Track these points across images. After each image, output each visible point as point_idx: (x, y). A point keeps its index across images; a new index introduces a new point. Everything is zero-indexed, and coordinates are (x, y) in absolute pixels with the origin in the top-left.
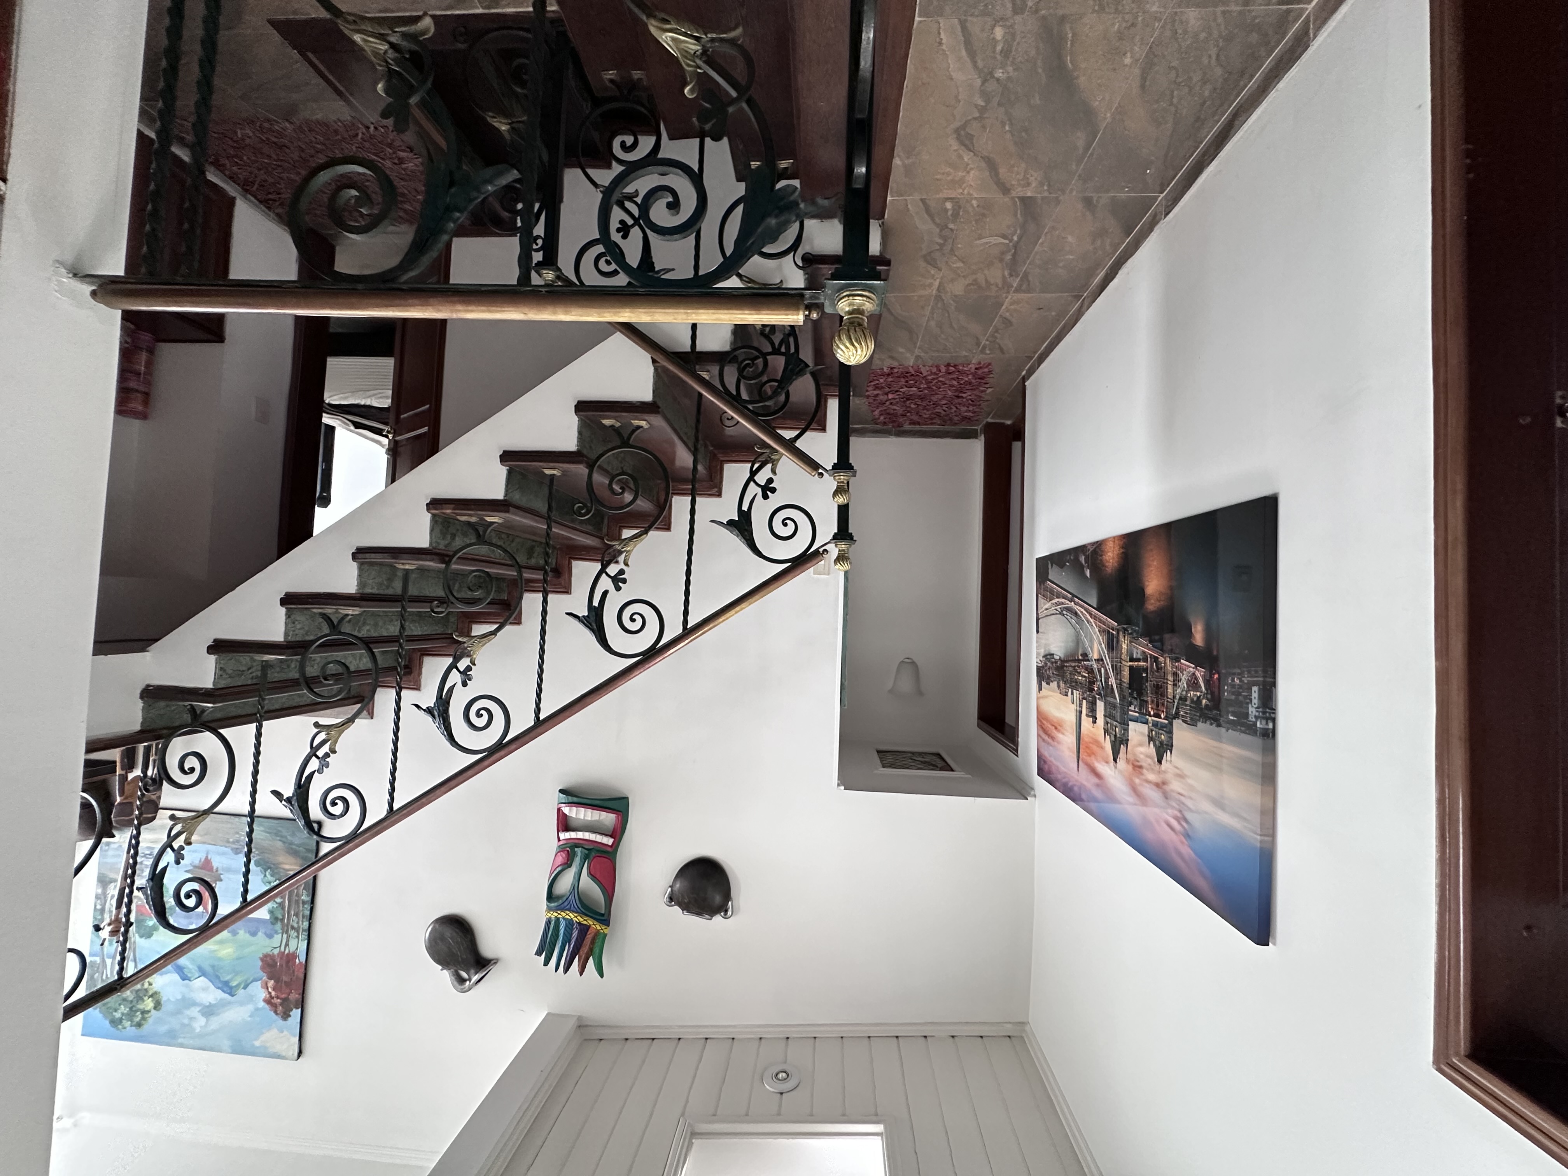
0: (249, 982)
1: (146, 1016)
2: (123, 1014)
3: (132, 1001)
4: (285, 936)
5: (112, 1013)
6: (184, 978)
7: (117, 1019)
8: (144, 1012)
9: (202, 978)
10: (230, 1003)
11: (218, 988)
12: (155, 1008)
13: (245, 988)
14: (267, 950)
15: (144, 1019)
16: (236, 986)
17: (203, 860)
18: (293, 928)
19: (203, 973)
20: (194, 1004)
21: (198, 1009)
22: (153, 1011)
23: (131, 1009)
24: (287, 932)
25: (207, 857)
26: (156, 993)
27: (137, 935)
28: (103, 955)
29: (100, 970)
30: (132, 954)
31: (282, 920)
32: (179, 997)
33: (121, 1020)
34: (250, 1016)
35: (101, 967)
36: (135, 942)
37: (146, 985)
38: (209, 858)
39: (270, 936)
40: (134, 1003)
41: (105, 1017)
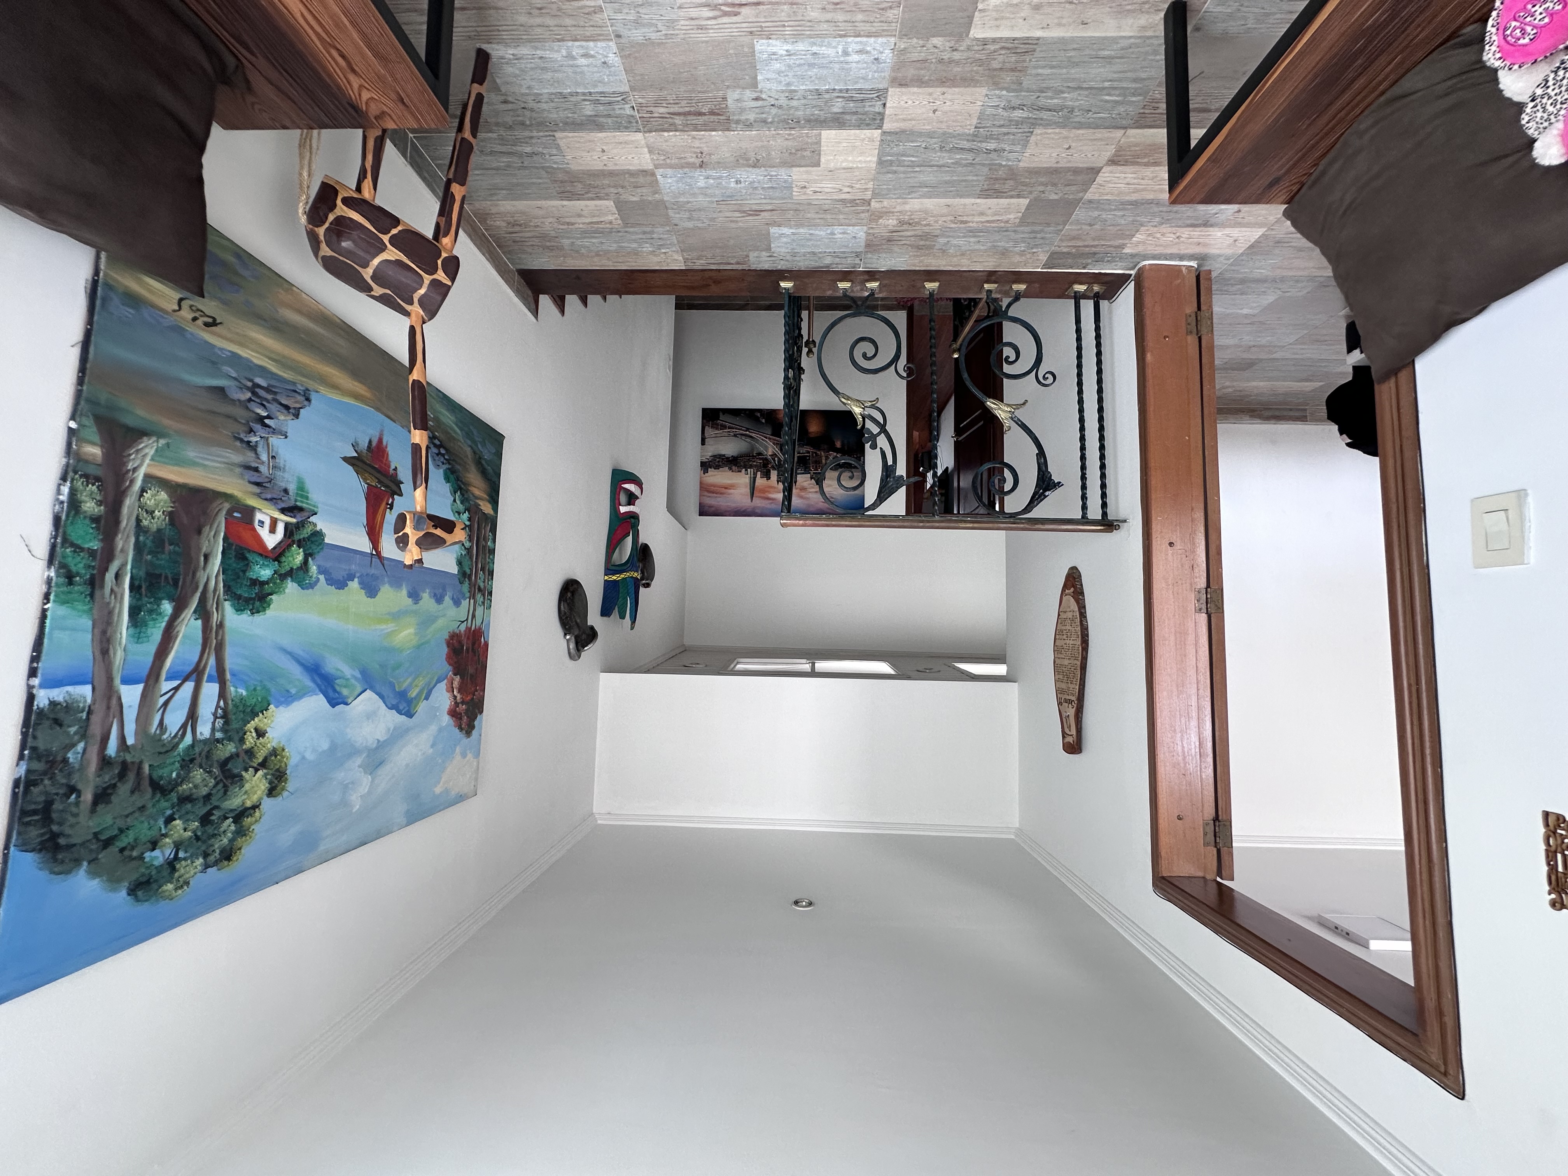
0: (432, 686)
1: (248, 820)
2: (178, 846)
3: (208, 797)
4: (472, 601)
5: (141, 858)
6: (335, 700)
7: (159, 869)
8: (241, 815)
9: (369, 694)
10: (407, 730)
11: (391, 708)
12: (272, 792)
13: (427, 698)
14: (453, 627)
15: (242, 832)
16: (415, 698)
17: (374, 444)
18: (480, 590)
19: (369, 682)
20: (353, 751)
21: (359, 761)
22: (268, 804)
23: (205, 820)
24: (474, 598)
25: (380, 440)
26: (274, 752)
27: (227, 606)
28: (110, 679)
29: (96, 729)
30: (212, 661)
31: (470, 577)
32: (325, 745)
33: (171, 865)
34: (432, 746)
35: (96, 719)
36: (221, 625)
37: (250, 739)
38: (384, 443)
39: (457, 603)
40: (214, 801)
41: (113, 881)
